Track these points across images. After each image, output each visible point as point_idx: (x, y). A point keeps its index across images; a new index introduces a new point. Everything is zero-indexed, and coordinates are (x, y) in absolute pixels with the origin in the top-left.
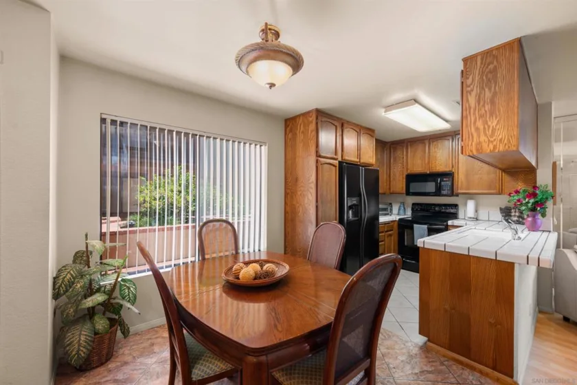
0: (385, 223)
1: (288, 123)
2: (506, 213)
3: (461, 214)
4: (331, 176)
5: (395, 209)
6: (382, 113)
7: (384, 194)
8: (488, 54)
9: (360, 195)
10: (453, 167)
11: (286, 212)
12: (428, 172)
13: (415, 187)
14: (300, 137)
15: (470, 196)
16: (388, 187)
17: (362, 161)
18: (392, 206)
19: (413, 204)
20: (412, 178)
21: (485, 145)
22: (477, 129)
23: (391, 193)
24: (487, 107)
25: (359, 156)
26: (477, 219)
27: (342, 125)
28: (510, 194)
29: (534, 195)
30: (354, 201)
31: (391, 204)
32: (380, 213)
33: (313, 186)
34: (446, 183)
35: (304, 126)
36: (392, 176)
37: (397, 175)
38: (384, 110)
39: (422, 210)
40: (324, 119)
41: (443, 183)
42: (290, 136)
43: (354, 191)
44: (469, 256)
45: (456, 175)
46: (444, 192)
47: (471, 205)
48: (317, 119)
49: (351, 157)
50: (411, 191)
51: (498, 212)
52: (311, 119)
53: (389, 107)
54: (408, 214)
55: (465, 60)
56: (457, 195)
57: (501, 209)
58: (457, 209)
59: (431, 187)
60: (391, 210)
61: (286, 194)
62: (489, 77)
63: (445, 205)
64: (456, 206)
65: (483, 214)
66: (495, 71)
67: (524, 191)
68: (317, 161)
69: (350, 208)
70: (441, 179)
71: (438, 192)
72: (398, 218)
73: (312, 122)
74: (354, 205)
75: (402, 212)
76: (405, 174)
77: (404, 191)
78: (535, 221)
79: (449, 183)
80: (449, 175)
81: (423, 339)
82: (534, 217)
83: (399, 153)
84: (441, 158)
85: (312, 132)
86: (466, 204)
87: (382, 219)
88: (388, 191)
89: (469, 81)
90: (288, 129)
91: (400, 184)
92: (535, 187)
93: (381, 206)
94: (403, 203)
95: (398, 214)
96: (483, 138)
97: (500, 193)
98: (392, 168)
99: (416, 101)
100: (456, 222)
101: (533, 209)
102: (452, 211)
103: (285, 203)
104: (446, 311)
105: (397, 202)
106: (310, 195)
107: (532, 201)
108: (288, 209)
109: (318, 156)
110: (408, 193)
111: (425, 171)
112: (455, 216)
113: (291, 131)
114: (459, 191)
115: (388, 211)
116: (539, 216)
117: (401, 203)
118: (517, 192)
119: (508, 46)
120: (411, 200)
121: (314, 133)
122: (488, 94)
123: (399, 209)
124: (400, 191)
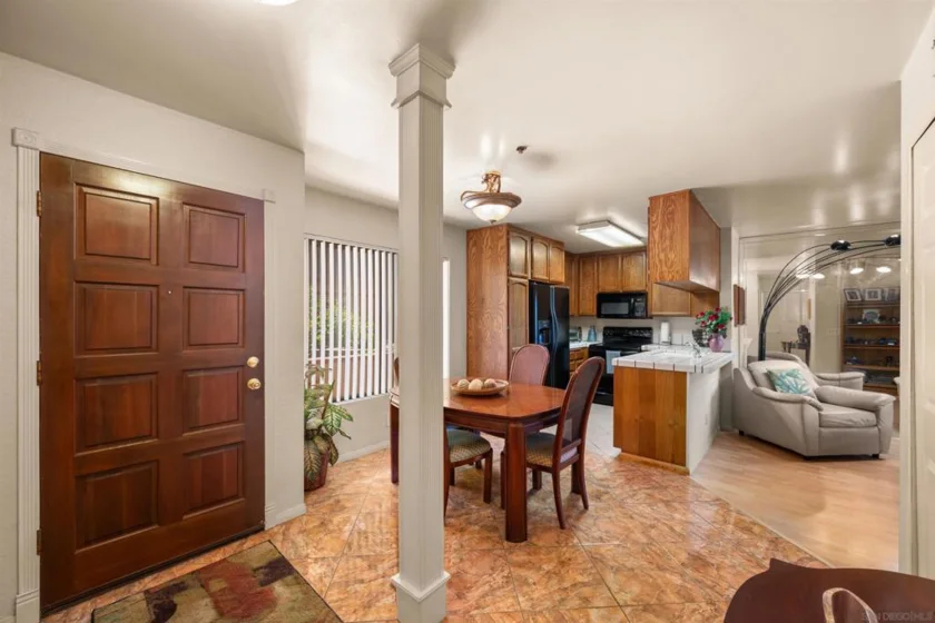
0: (577, 350)
1: (472, 234)
2: (698, 335)
3: (655, 340)
4: (522, 297)
5: (585, 334)
6: (576, 230)
7: (574, 316)
8: (668, 198)
9: (550, 318)
10: (646, 286)
11: (468, 337)
12: (621, 292)
13: (608, 308)
14: (487, 253)
15: (665, 318)
16: (577, 307)
17: (552, 279)
18: (581, 331)
19: (605, 328)
20: (604, 298)
21: (666, 274)
22: (660, 261)
23: (580, 316)
24: (668, 243)
25: (548, 274)
26: (671, 344)
27: (532, 240)
28: (697, 316)
29: (716, 317)
30: (545, 324)
31: (580, 328)
32: (570, 338)
33: (504, 308)
34: (640, 304)
35: (492, 241)
36: (581, 295)
37: (587, 294)
38: (577, 227)
39: (615, 335)
40: (515, 234)
41: (636, 304)
42: (474, 250)
43: (545, 314)
44: (654, 370)
45: (650, 295)
46: (637, 314)
47: (665, 327)
48: (508, 234)
49: (541, 275)
50: (603, 312)
51: (691, 335)
52: (500, 234)
53: (584, 225)
54: (600, 340)
55: (651, 199)
56: (651, 318)
57: (693, 332)
58: (651, 334)
59: (623, 308)
60: (581, 335)
61: (469, 317)
62: (669, 219)
63: (639, 329)
64: (650, 329)
65: (677, 338)
66: (672, 213)
67: (710, 313)
68: (508, 281)
69: (541, 331)
70: (633, 300)
71: (631, 315)
72: (588, 344)
73: (502, 237)
74: (545, 329)
75: (592, 337)
76: (596, 292)
77: (595, 313)
78: (717, 343)
79: (643, 304)
80: (643, 295)
81: (618, 451)
82: (716, 338)
83: (589, 268)
84: (634, 276)
85: (502, 248)
86: (660, 328)
87: (573, 346)
88: (578, 313)
89: (654, 219)
90: (471, 243)
91: (589, 305)
92: (718, 309)
93: (571, 331)
94: (594, 327)
95: (589, 340)
96: (665, 269)
97: (691, 316)
98: (582, 286)
99: (610, 222)
100: (649, 346)
101: (716, 331)
102: (646, 335)
103: (468, 328)
104: (636, 421)
105: (586, 326)
106: (499, 317)
107: (714, 322)
108: (471, 334)
109: (509, 275)
110: (599, 315)
111: (618, 290)
112: (648, 341)
113: (475, 244)
114: (654, 313)
115: (577, 337)
116: (721, 337)
117: (591, 327)
118: (702, 314)
119: (681, 194)
120: (602, 323)
121: (505, 250)
122: (668, 232)
123: (589, 334)
124: (590, 312)
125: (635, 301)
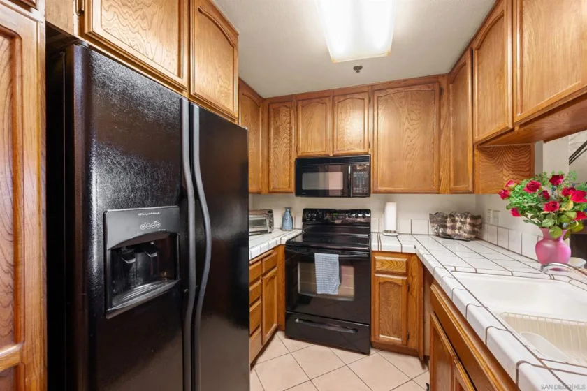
2: (439, 222)
3: (374, 226)
5: (278, 221)
7: (259, 193)
10: (369, 146)
12: (331, 155)
15: (389, 194)
16: (266, 181)
18: (272, 216)
19: (305, 211)
20: (306, 166)
23: (270, 192)
31: (270, 212)
32: (251, 230)
34: (360, 174)
36: (271, 161)
37: (281, 160)
41: (355, 174)
45: (374, 161)
46: (358, 190)
47: (391, 209)
50: (305, 187)
54: (297, 228)
56: (374, 195)
58: (370, 218)
59: (335, 180)
60: (271, 223)
63: (354, 212)
64: (368, 212)
70: (351, 167)
71: (347, 192)
72: (285, 239)
75: (287, 224)
76: (295, 156)
77: (293, 189)
79: (365, 174)
80: (365, 158)
83: (283, 119)
86: (383, 210)
88: (265, 190)
91: (285, 176)
93: (252, 217)
94: (289, 209)
95: (283, 232)
98: (272, 146)
102: (364, 220)
110: (300, 192)
111: (327, 153)
112: (366, 228)
114: (380, 188)
115: (265, 225)
117: (286, 208)
120: (303, 203)
123: (284, 220)
124: (284, 187)
125: (354, 169)
